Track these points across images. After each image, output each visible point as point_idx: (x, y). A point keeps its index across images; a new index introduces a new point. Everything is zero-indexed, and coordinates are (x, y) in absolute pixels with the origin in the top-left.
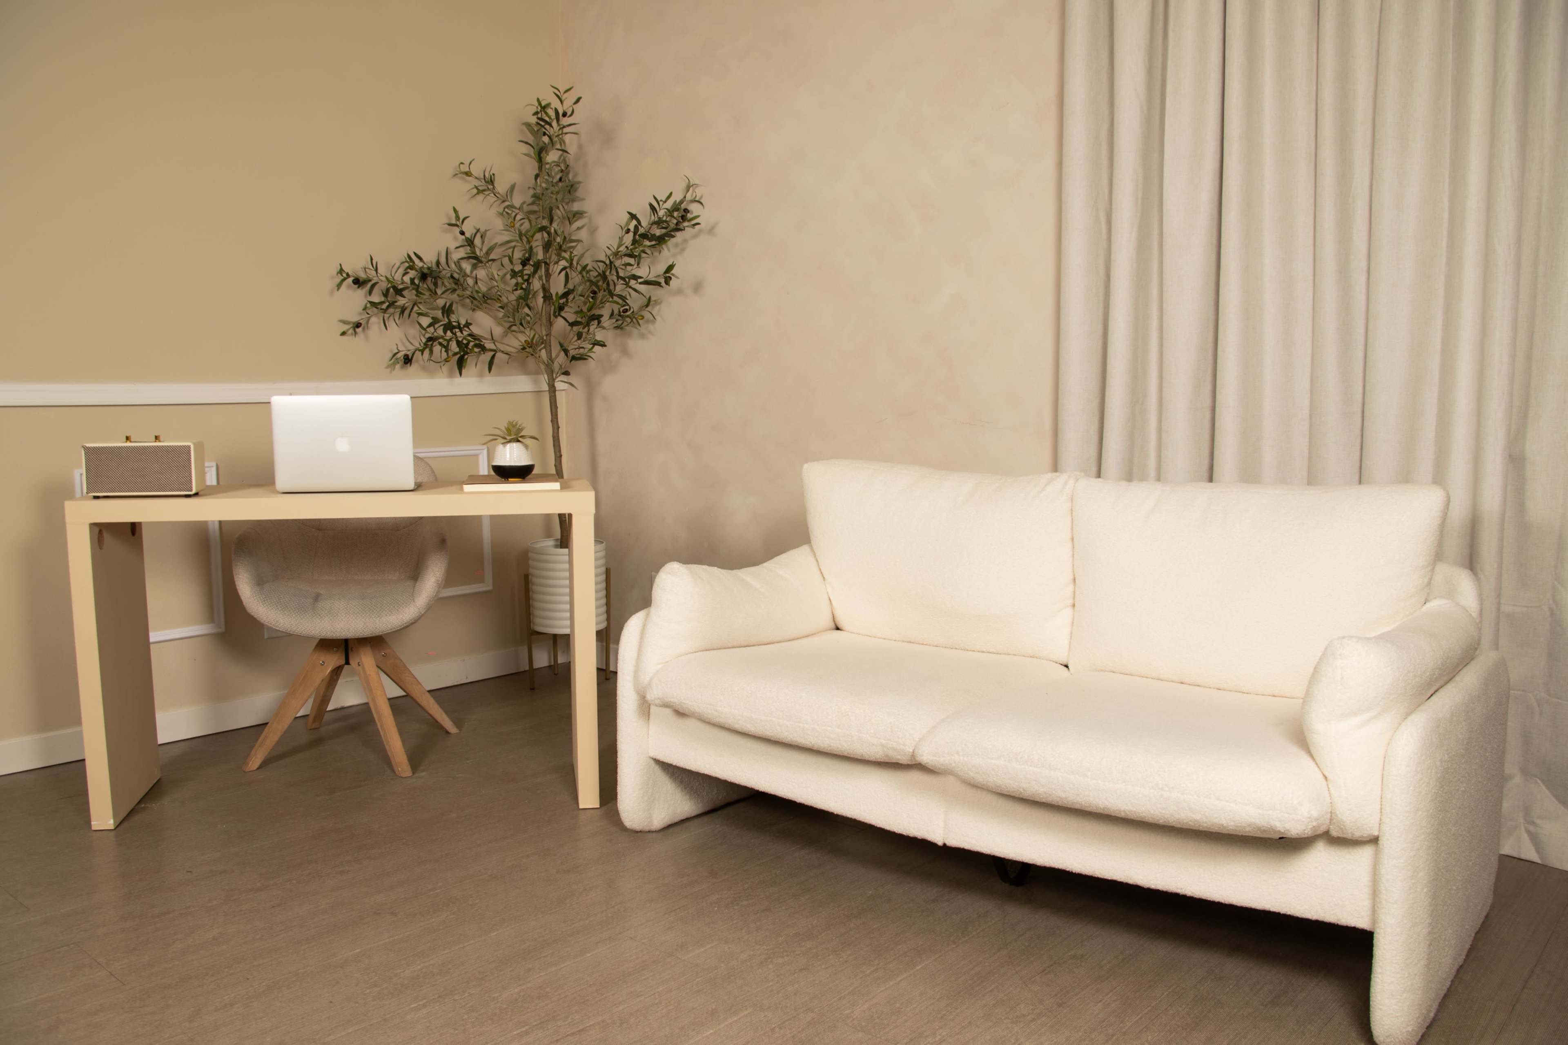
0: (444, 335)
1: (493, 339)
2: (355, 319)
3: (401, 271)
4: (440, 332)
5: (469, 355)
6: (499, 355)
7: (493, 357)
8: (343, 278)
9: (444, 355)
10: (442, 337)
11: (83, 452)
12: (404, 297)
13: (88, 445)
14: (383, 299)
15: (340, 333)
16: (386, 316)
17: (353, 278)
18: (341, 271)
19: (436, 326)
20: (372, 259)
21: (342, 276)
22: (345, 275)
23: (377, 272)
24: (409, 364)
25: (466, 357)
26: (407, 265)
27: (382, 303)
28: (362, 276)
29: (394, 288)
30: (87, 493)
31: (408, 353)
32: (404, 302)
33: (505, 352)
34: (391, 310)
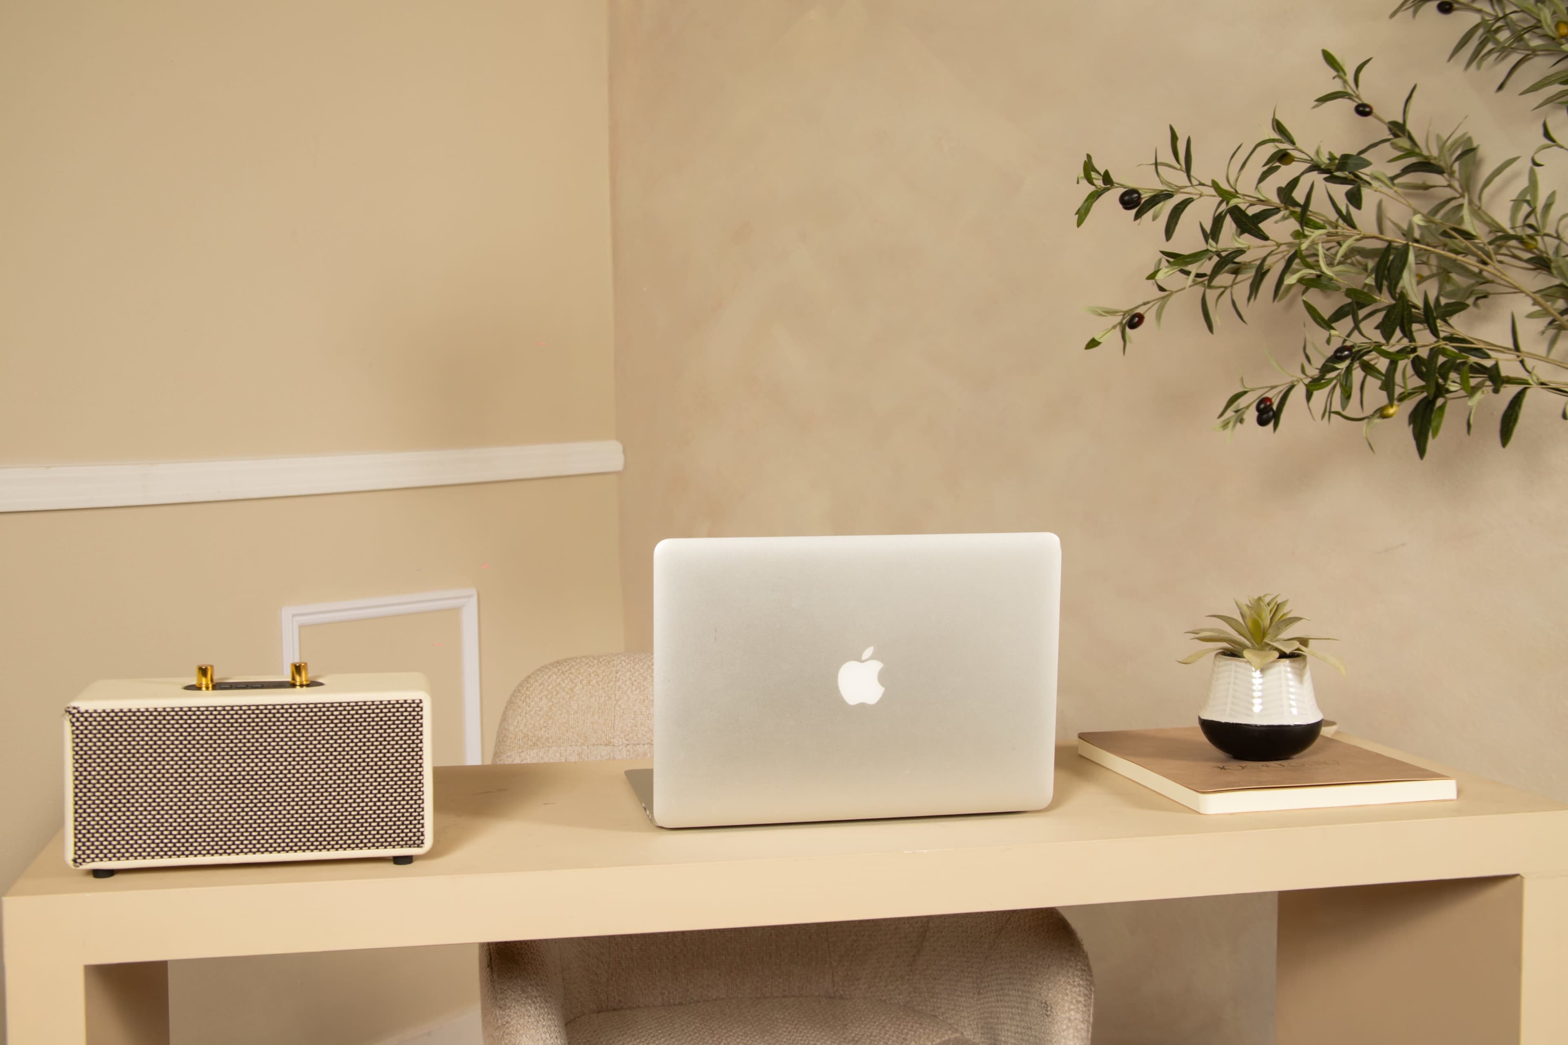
0: (1383, 341)
1: (1517, 348)
2: (1127, 304)
3: (1257, 166)
4: (1371, 331)
5: (1448, 396)
6: (1534, 395)
7: (1516, 403)
8: (1093, 188)
9: (1382, 398)
10: (1377, 348)
11: (68, 728)
12: (1266, 238)
13: (84, 705)
14: (1201, 246)
15: (1084, 346)
16: (1211, 295)
17: (1123, 190)
18: (1089, 168)
19: (1362, 313)
20: (1174, 138)
21: (1092, 183)
22: (1099, 183)
23: (1189, 176)
24: (1271, 425)
25: (1440, 402)
26: (1269, 150)
27: (1196, 257)
28: (1147, 185)
29: (1237, 214)
30: (75, 861)
31: (1269, 395)
32: (1263, 253)
33: (1553, 386)
34: (1225, 278)
